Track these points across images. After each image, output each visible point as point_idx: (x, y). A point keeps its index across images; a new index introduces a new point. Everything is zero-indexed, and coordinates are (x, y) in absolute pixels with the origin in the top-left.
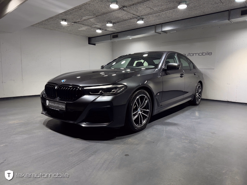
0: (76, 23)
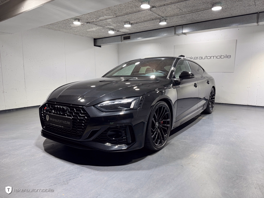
0: (89, 23)
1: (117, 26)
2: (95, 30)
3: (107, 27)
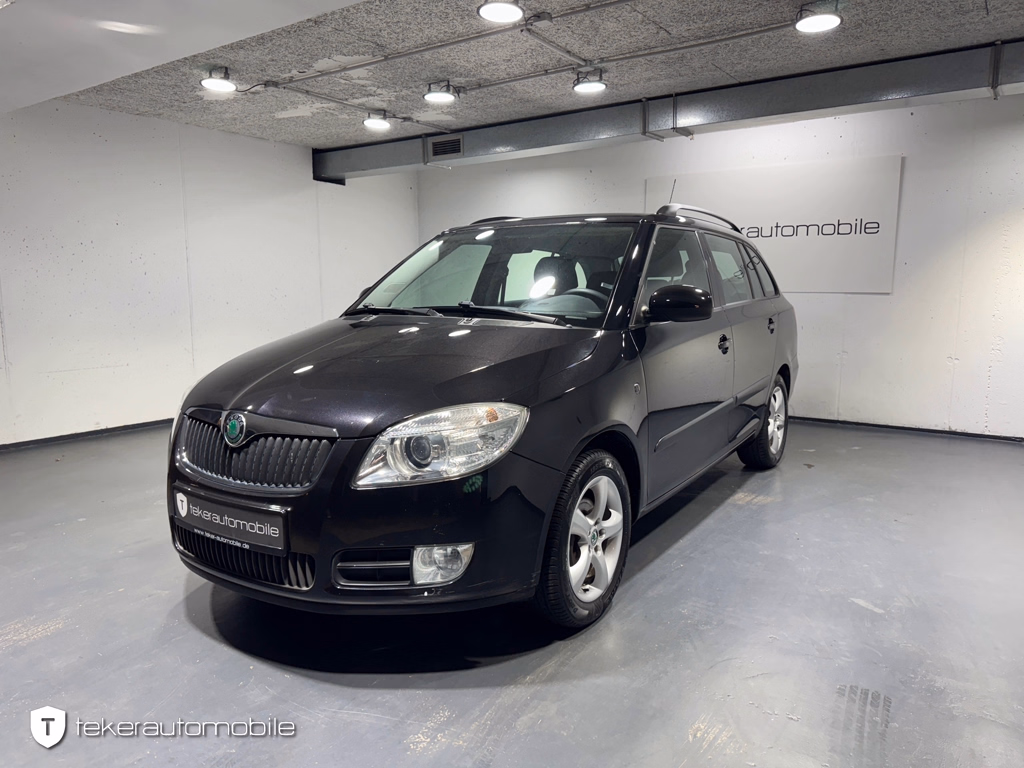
0: (276, 84)
1: (396, 97)
2: (310, 115)
3: (357, 101)
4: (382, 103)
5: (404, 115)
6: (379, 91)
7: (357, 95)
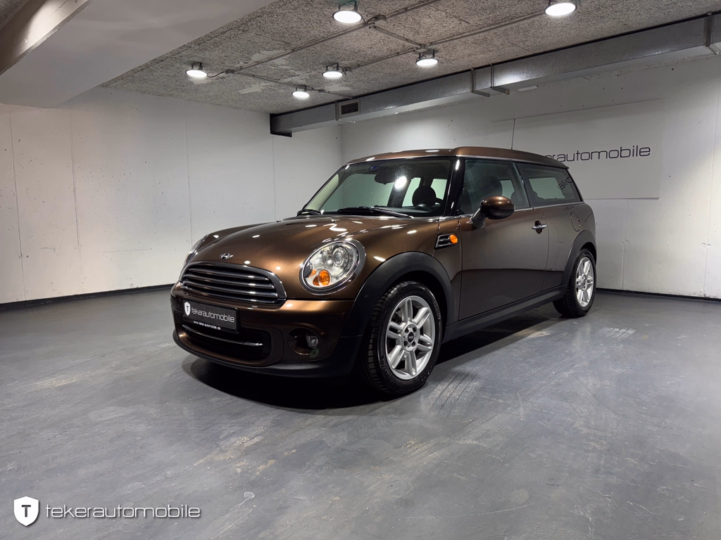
0: (233, 71)
2: (260, 90)
3: (286, 80)
4: (302, 81)
5: (319, 88)
6: (297, 73)
7: (285, 76)
